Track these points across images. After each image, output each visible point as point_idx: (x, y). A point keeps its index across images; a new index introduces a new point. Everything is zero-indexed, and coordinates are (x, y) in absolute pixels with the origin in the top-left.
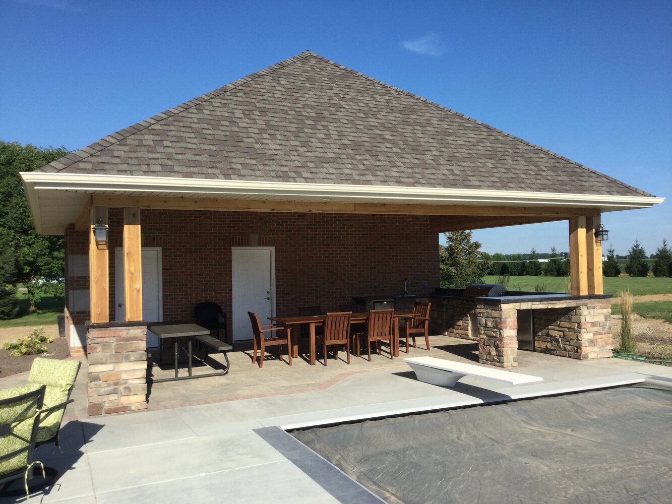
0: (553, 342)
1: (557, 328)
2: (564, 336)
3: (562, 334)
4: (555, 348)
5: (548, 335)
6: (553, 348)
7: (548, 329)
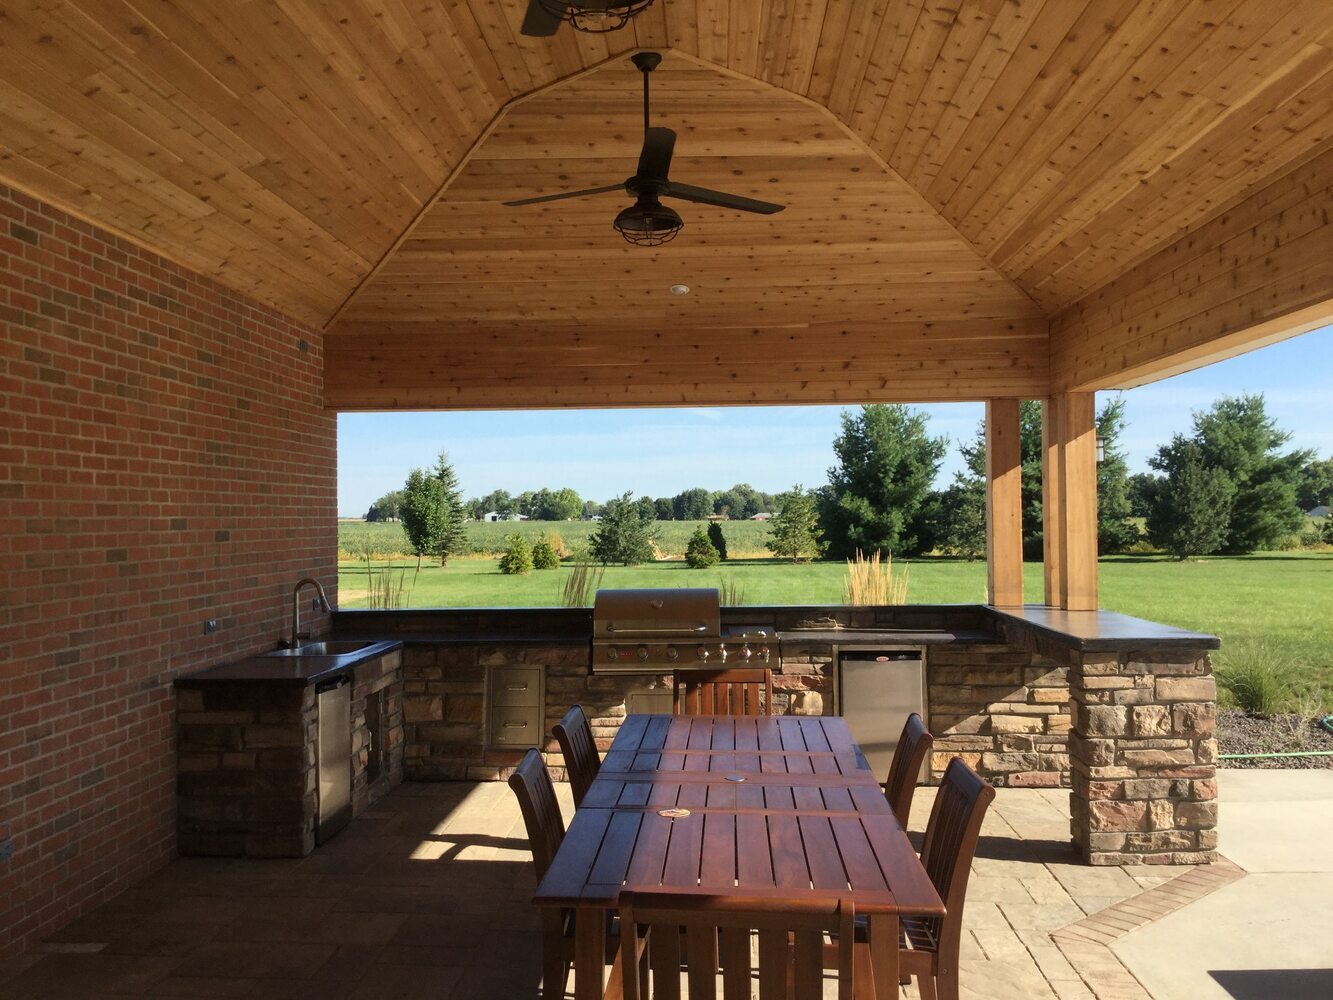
0: (1005, 749)
1: (1023, 708)
2: (1047, 727)
3: (1039, 723)
4: (1015, 767)
5: (986, 728)
6: (1004, 767)
7: (990, 714)
